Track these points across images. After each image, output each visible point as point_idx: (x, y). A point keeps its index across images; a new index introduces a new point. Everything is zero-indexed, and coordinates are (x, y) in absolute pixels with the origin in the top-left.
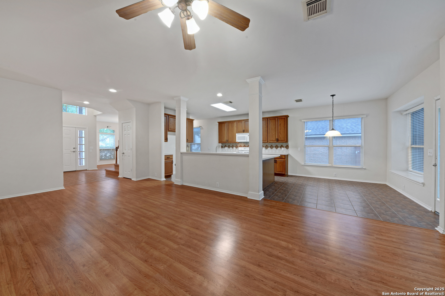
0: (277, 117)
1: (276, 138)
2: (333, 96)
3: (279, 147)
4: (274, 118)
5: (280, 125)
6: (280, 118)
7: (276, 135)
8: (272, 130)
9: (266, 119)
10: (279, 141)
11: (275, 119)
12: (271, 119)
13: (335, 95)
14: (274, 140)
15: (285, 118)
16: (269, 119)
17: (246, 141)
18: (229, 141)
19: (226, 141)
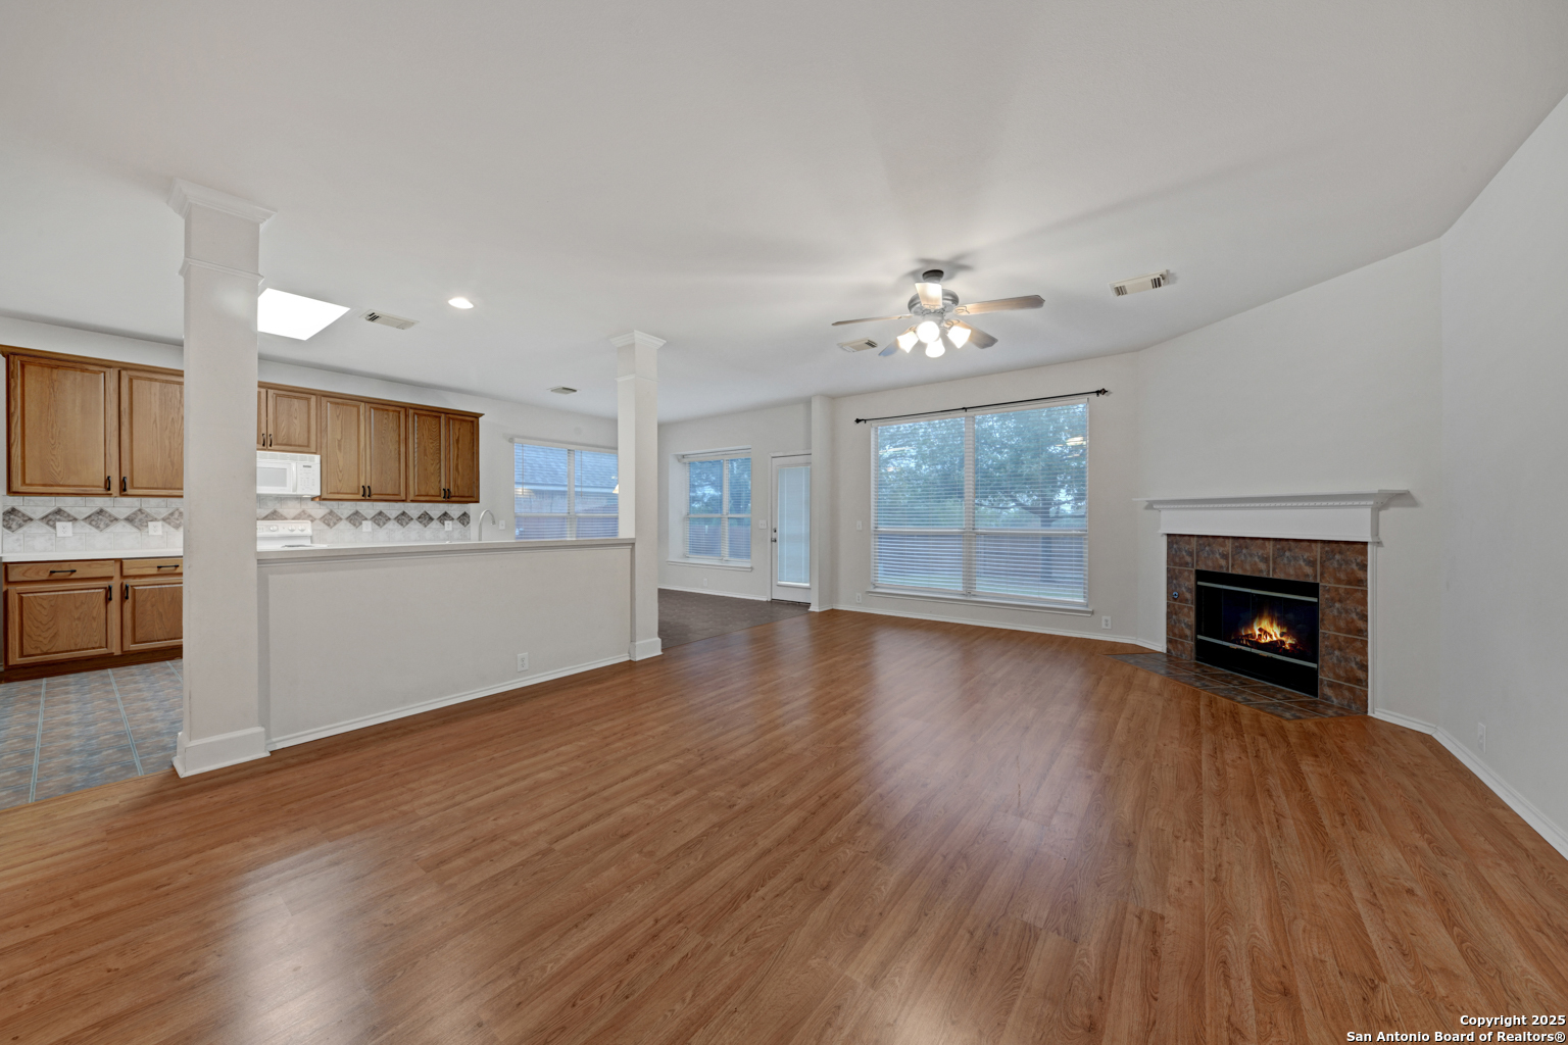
0: (448, 413)
1: (443, 487)
3: (435, 517)
4: (436, 413)
5: (458, 441)
6: (457, 419)
7: (440, 476)
8: (425, 455)
9: (398, 409)
10: (453, 499)
11: (436, 417)
12: (421, 412)
14: (432, 492)
15: (471, 421)
16: (411, 411)
17: (287, 490)
18: (133, 487)
19: (103, 484)
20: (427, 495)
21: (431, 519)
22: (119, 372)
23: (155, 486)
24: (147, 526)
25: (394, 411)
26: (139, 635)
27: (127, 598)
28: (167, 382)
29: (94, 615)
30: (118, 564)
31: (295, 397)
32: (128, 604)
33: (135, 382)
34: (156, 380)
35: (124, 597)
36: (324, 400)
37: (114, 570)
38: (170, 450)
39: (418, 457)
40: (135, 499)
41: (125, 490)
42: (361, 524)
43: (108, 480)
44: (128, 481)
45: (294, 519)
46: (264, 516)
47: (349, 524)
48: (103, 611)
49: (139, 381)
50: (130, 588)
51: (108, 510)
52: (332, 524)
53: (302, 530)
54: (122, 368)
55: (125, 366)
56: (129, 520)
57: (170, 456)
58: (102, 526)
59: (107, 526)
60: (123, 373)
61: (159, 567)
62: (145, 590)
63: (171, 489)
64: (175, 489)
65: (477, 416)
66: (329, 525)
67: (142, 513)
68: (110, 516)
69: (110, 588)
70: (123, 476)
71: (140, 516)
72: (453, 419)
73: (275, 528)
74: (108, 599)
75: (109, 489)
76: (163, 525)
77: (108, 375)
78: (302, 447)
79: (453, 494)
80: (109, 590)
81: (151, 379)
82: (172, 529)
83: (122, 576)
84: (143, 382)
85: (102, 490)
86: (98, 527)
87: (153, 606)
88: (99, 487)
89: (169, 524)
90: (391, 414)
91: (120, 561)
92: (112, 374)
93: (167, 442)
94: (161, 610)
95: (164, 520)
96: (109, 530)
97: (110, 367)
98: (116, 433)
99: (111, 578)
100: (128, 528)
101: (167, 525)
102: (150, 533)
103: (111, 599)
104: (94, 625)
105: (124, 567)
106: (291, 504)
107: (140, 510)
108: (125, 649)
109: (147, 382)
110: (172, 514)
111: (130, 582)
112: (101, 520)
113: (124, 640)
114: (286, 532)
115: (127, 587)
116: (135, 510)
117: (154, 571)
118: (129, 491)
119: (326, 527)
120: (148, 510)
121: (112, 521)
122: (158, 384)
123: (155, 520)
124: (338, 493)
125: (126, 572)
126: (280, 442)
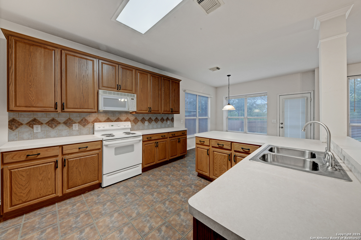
1: (171, 108)
2: (229, 76)
5: (174, 90)
7: (170, 104)
8: (166, 95)
9: (159, 77)
11: (169, 80)
12: (165, 78)
13: (230, 75)
14: (168, 110)
15: (176, 82)
16: (162, 78)
17: (126, 109)
18: (67, 108)
19: (54, 106)
20: (166, 111)
21: (164, 120)
22: (61, 51)
23: (76, 107)
24: (72, 126)
25: (158, 77)
26: (71, 184)
27: (65, 166)
28: (81, 58)
29: (49, 177)
30: (61, 148)
31: (128, 70)
32: (65, 169)
33: (68, 57)
34: (77, 56)
35: (63, 165)
36: (137, 71)
37: (58, 152)
38: (83, 90)
39: (164, 96)
40: (67, 113)
41: (64, 109)
42: (145, 122)
43: (56, 104)
44: (65, 105)
45: (125, 121)
46: (115, 120)
47: (141, 123)
48: (54, 174)
49: (70, 56)
50: (66, 160)
51: (56, 119)
52: (136, 123)
53: (128, 126)
54: (62, 49)
55: (63, 48)
56: (65, 123)
57: (82, 93)
58: (54, 126)
59: (56, 126)
60: (63, 51)
61: (79, 148)
62: (73, 160)
63: (83, 109)
64: (84, 109)
65: (179, 81)
66: (135, 123)
67: (70, 120)
68: (57, 121)
69: (57, 161)
70: (63, 102)
71: (70, 121)
72: (173, 82)
73: (119, 125)
74: (56, 167)
75: (56, 109)
76: (78, 125)
77: (56, 51)
78: (130, 91)
79: (173, 111)
80: (56, 162)
81: (75, 56)
82: (82, 127)
83: (63, 154)
84: (71, 57)
85: (53, 109)
86: (52, 127)
87: (76, 168)
88: (52, 107)
89: (81, 124)
90: (157, 78)
91: (62, 146)
92: (58, 52)
93: (81, 86)
94: (80, 170)
95: (79, 123)
96: (56, 128)
97: (57, 48)
98: (60, 81)
99: (57, 156)
100: (64, 126)
101: (80, 125)
102: (74, 129)
103: (57, 167)
104: (49, 182)
105: (64, 149)
106: (124, 115)
107: (69, 119)
108: (64, 193)
109: (73, 57)
110: (82, 120)
111: (67, 157)
112: (53, 123)
113: (64, 188)
114: (123, 127)
115: (65, 160)
116: (67, 118)
117: (77, 150)
118: (66, 110)
119: (134, 124)
120: (72, 118)
121: (58, 124)
122: (77, 58)
123: (75, 123)
124: (141, 110)
125: (65, 152)
126: (123, 88)
